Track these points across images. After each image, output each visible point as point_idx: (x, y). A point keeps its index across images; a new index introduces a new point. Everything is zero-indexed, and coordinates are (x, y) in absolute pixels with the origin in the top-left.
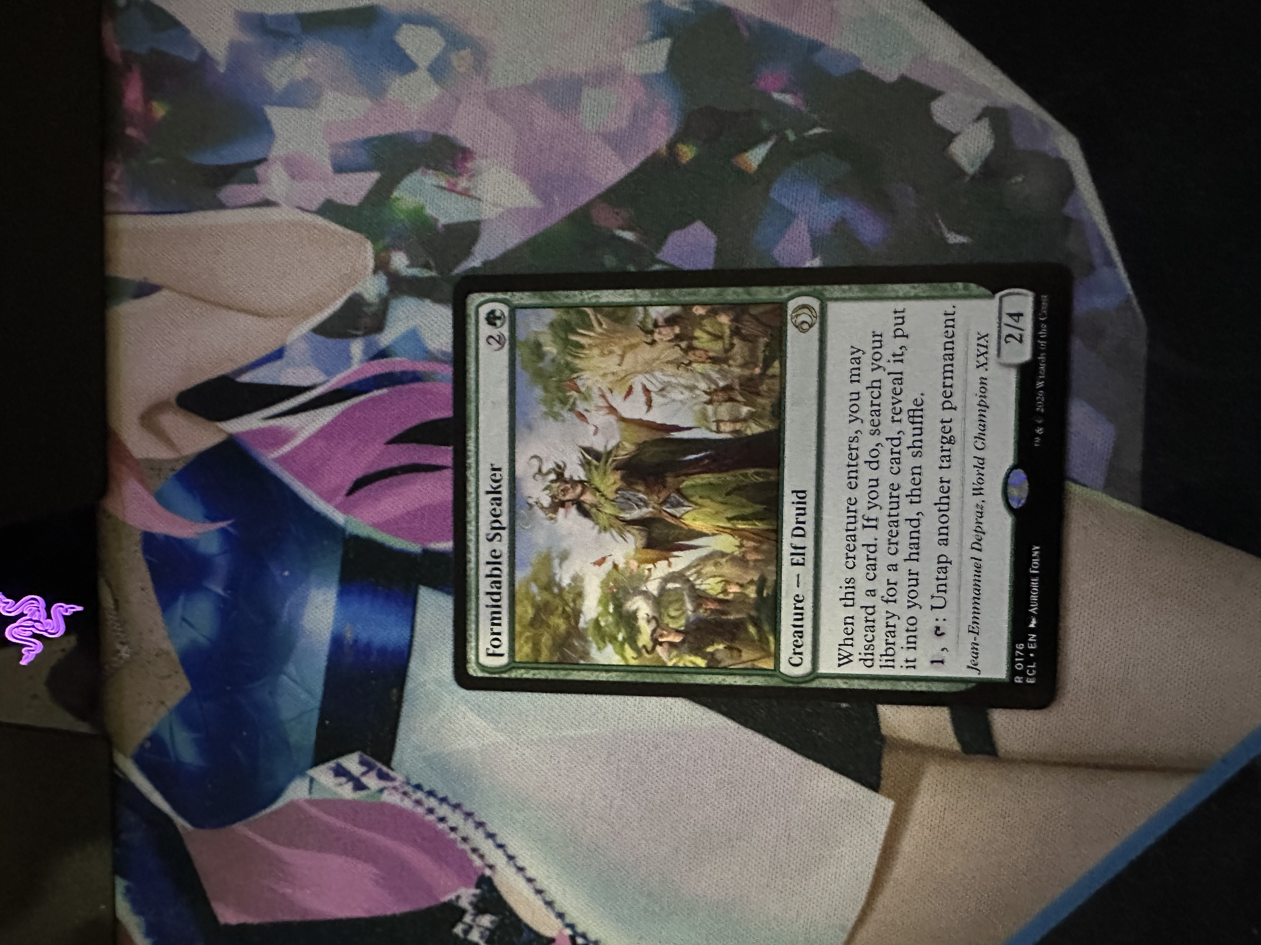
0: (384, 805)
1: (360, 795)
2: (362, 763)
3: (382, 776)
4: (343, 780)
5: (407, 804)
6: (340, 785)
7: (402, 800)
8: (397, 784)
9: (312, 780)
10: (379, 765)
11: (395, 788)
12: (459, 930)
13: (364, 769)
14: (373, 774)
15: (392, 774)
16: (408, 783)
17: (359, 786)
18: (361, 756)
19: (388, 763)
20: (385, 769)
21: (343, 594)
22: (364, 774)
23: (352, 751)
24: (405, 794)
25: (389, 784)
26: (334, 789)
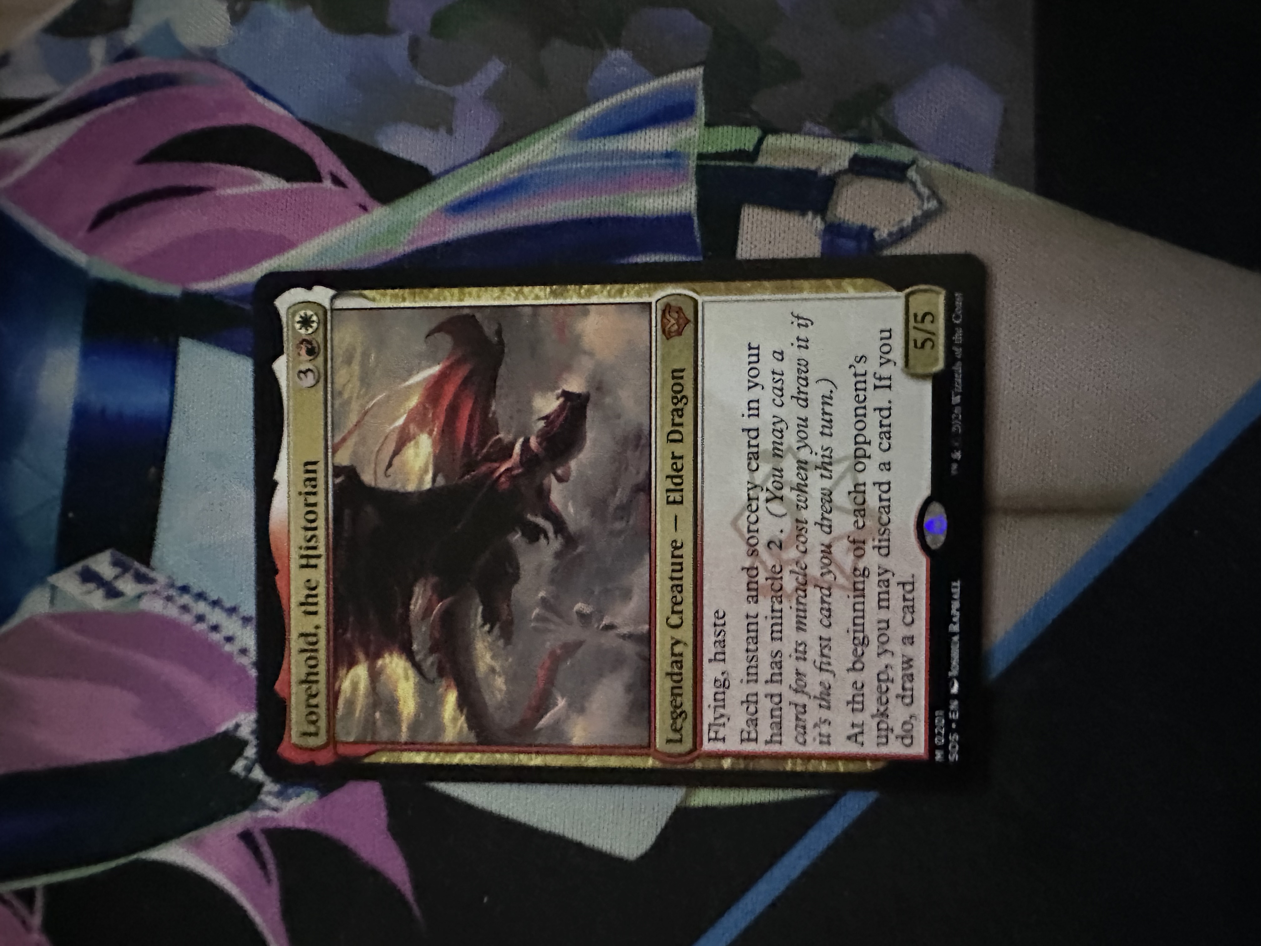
0: (144, 615)
1: (112, 604)
2: (116, 563)
3: (141, 578)
4: (91, 586)
5: (172, 611)
6: (89, 592)
7: (165, 608)
8: (156, 587)
9: (54, 588)
10: (137, 565)
11: (155, 592)
12: (239, 767)
13: (117, 570)
14: (128, 576)
15: (152, 574)
16: (172, 586)
17: (112, 593)
18: (113, 555)
19: (147, 563)
20: (143, 569)
21: (86, 354)
22: (116, 577)
23: (100, 550)
24: (169, 599)
25: (150, 588)
26: (80, 598)
